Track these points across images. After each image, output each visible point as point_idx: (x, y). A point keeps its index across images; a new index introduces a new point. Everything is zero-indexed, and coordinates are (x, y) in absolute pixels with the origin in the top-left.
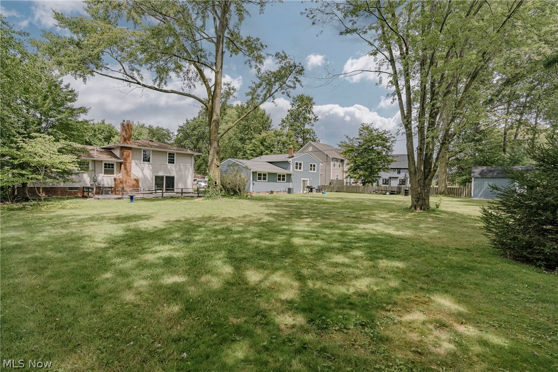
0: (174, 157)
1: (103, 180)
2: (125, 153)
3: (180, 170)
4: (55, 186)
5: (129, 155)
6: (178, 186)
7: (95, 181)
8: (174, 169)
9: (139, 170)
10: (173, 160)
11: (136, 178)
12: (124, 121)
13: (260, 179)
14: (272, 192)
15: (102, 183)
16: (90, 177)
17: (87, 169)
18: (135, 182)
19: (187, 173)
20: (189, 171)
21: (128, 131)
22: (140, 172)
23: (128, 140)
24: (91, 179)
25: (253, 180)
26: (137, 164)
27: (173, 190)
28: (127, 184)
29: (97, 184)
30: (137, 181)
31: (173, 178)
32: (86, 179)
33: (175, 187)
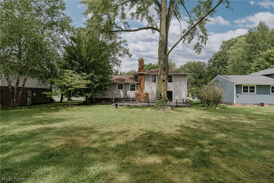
0: (172, 78)
1: (129, 94)
2: (140, 78)
3: (177, 87)
4: (109, 98)
5: (142, 79)
6: (175, 97)
7: (126, 95)
8: (172, 86)
9: (149, 87)
10: (172, 80)
11: (146, 93)
12: (140, 58)
13: (245, 91)
14: (262, 105)
15: (129, 96)
16: (123, 92)
17: (122, 88)
18: (145, 95)
19: (181, 88)
20: (183, 87)
21: (142, 64)
22: (150, 89)
23: (142, 70)
24: (124, 94)
25: (237, 93)
26: (148, 84)
27: (172, 101)
28: (141, 96)
29: (126, 97)
30: (147, 94)
31: (171, 92)
32: (121, 94)
33: (173, 99)
